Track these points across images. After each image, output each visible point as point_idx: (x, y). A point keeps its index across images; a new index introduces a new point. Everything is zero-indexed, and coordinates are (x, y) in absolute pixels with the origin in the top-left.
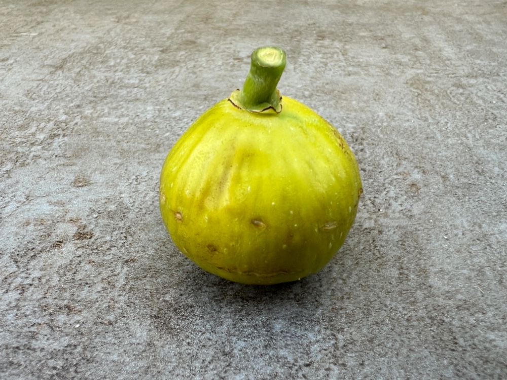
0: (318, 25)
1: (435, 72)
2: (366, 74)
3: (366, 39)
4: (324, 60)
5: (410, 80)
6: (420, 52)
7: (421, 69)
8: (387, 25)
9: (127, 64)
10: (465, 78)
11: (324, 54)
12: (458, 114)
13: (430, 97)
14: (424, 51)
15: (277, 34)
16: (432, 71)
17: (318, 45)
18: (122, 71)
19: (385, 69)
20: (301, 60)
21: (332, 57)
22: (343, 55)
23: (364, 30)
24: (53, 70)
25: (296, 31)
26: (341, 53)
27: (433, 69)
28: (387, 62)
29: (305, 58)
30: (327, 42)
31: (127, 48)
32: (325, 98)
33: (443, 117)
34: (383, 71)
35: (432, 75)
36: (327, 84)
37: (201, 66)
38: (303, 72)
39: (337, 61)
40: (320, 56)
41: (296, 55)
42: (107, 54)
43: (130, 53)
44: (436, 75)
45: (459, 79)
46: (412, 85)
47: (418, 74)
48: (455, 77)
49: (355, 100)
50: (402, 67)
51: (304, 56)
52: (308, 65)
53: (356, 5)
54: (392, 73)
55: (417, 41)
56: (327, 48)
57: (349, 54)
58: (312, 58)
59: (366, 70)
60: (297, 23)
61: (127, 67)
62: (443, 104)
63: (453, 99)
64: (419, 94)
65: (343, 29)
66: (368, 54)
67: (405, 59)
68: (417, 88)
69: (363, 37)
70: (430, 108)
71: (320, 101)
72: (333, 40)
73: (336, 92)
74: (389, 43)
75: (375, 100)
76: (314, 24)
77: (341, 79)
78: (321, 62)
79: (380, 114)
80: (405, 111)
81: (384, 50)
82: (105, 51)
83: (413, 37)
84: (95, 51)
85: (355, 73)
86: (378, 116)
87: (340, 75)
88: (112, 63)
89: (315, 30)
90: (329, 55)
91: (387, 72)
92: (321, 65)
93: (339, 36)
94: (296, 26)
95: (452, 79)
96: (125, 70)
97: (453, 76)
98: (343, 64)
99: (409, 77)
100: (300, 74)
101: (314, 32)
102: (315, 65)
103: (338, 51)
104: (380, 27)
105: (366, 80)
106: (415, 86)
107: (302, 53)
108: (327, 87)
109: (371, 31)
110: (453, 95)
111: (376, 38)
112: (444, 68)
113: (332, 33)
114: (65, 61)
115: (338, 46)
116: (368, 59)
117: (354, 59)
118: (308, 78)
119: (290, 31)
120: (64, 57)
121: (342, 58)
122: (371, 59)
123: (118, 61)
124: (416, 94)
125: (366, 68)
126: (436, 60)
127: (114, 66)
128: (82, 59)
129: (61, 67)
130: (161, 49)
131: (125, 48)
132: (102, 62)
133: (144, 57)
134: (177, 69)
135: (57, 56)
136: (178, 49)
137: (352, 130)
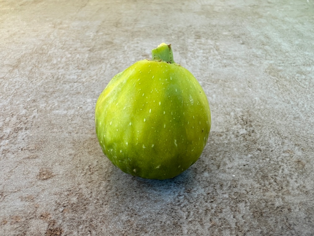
0: (193, 27)
1: (281, 62)
2: (236, 66)
3: (229, 37)
4: (205, 55)
5: (268, 69)
6: (267, 47)
7: (272, 60)
8: (239, 26)
9: (66, 62)
10: (303, 67)
11: (203, 50)
12: (309, 96)
13: (285, 83)
14: (269, 46)
15: (168, 35)
16: (279, 62)
17: (198, 42)
18: (63, 68)
19: (248, 61)
20: (189, 55)
21: (210, 52)
22: (217, 50)
23: (224, 30)
24: (11, 68)
25: (180, 32)
26: (215, 49)
27: (280, 60)
28: (247, 55)
29: (192, 53)
30: (203, 40)
31: (63, 49)
32: (214, 87)
33: (300, 99)
34: (248, 63)
35: (281, 64)
36: (212, 74)
37: (120, 62)
38: (193, 65)
39: (214, 55)
40: (202, 51)
41: (185, 51)
42: (50, 54)
43: (67, 53)
44: (283, 64)
45: (299, 68)
46: (270, 73)
47: (271, 65)
48: (296, 66)
49: (236, 87)
50: (259, 59)
51: (191, 51)
52: (195, 59)
53: (214, 11)
54: (254, 64)
55: (263, 38)
56: (205, 45)
57: (221, 49)
58: (196, 53)
59: (236, 62)
60: (179, 26)
61: (67, 65)
62: (295, 88)
63: (301, 83)
64: (277, 81)
65: (211, 30)
66: (233, 49)
67: (259, 53)
68: (274, 76)
69: (226, 36)
70: (288, 92)
71: (212, 89)
72: (207, 39)
73: (220, 81)
74: (245, 40)
75: (249, 86)
76: (191, 26)
77: (221, 69)
78: (204, 57)
79: (256, 98)
80: (272, 95)
81: (243, 46)
82: (48, 51)
83: (259, 35)
84: (41, 52)
85: (229, 65)
86: (255, 100)
87: (219, 67)
88: (55, 62)
89: (192, 31)
90: (208, 51)
91: (250, 63)
92: (204, 59)
93: (210, 36)
94: (179, 28)
95: (294, 68)
96: (66, 67)
97: (294, 65)
98: (219, 57)
99: (266, 67)
100: (192, 67)
101: (192, 32)
102: (200, 58)
103: (212, 47)
104: (235, 27)
105: (238, 70)
106: (272, 74)
107: (189, 49)
108: (213, 77)
109: (230, 31)
110: (300, 80)
111: (235, 36)
112: (287, 59)
113: (205, 33)
114: (19, 61)
115: (211, 43)
116: (234, 53)
117: (225, 54)
118: (198, 70)
119: (176, 32)
120: (18, 57)
121: (216, 52)
122: (236, 53)
123: (59, 60)
124: (275, 81)
125: (236, 60)
126: (280, 53)
127: (57, 64)
128: (32, 58)
129: (17, 67)
130: (89, 49)
131: (62, 48)
132: (47, 61)
133: (78, 56)
134: (103, 65)
135: (13, 57)
136: (101, 49)
137: (241, 114)
